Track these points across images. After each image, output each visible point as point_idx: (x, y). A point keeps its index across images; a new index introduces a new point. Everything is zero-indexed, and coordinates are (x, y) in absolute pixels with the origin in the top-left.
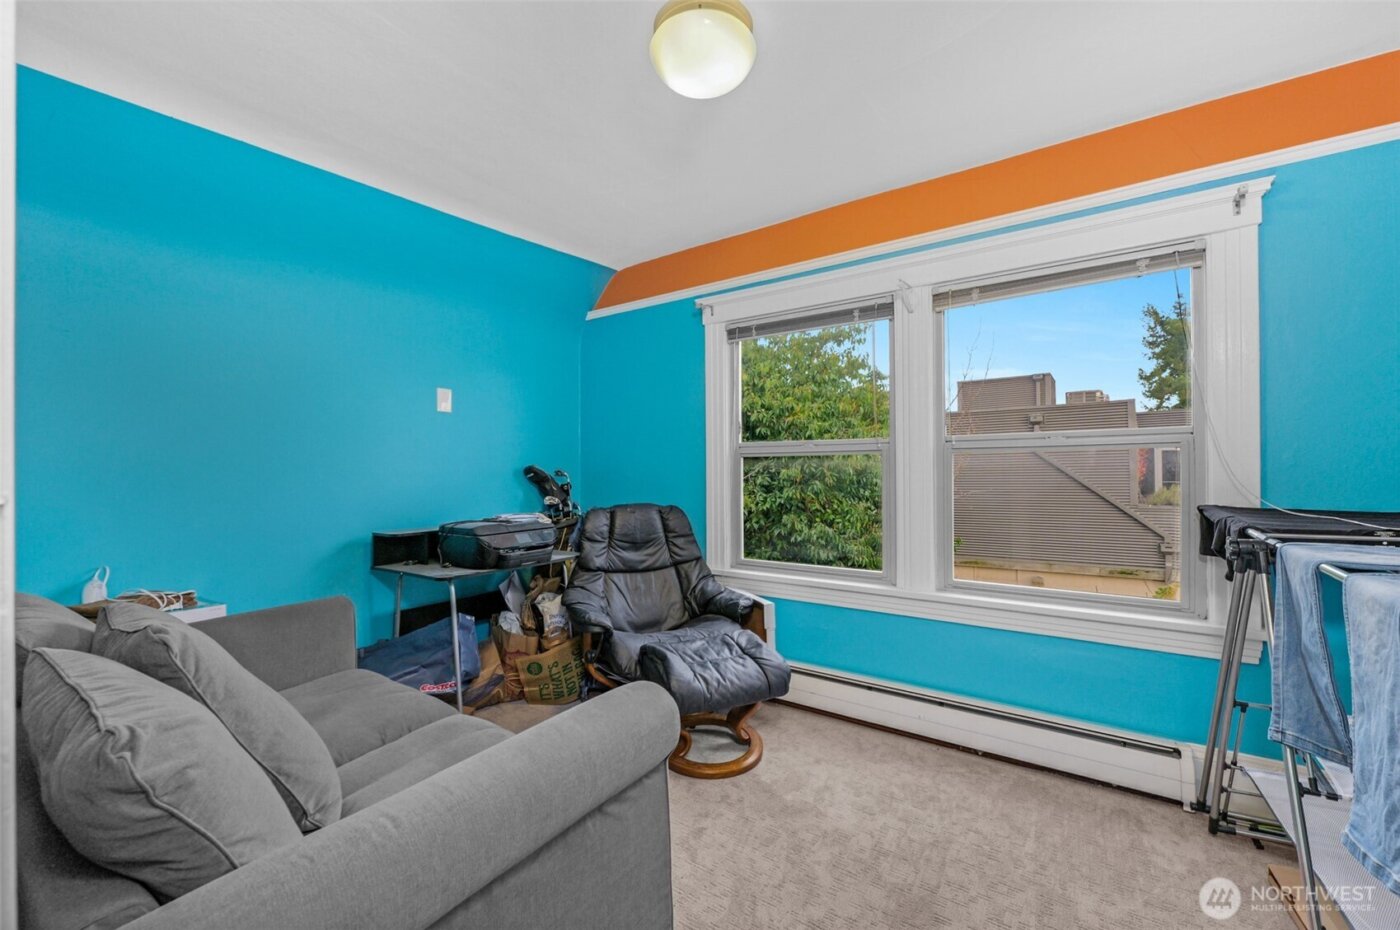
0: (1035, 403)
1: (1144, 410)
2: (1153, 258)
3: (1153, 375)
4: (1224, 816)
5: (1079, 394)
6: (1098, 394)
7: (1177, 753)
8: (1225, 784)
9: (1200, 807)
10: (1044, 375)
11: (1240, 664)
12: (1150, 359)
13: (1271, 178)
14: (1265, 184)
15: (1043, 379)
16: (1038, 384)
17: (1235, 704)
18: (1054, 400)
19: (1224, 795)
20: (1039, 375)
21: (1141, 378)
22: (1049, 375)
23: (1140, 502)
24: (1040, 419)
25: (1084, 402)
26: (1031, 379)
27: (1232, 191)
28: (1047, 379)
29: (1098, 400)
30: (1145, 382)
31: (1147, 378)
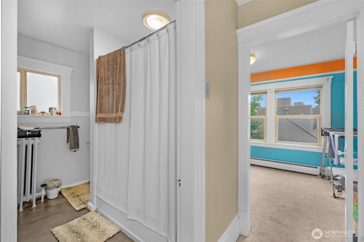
0: (286, 105)
1: (315, 107)
2: (314, 87)
3: (317, 97)
4: (324, 176)
5: (298, 103)
6: (302, 103)
7: (317, 168)
8: (324, 170)
9: (320, 175)
10: (288, 98)
11: (325, 153)
12: (316, 93)
13: (333, 76)
14: (332, 77)
15: (288, 99)
16: (287, 100)
17: (325, 156)
18: (291, 105)
19: (324, 171)
20: (287, 98)
21: (314, 98)
22: (290, 98)
23: (313, 131)
24: (288, 109)
25: (299, 105)
26: (285, 99)
27: (327, 77)
28: (289, 99)
29: (302, 105)
30: (315, 99)
31: (315, 98)
